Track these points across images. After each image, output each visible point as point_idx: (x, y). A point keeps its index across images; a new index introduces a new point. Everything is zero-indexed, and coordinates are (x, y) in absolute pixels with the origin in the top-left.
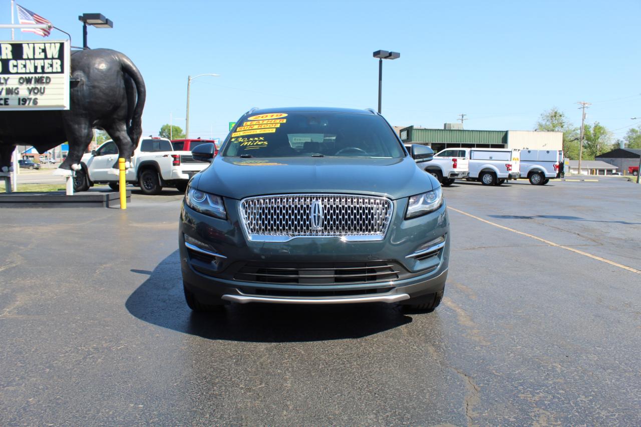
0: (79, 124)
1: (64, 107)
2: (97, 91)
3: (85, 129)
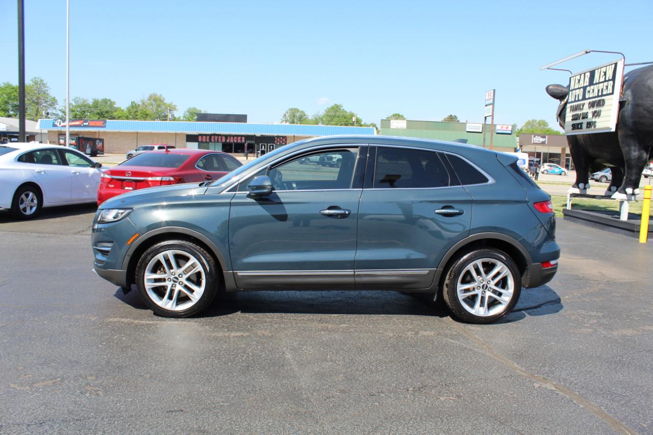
0: (629, 146)
1: (611, 129)
2: (641, 109)
3: (635, 151)
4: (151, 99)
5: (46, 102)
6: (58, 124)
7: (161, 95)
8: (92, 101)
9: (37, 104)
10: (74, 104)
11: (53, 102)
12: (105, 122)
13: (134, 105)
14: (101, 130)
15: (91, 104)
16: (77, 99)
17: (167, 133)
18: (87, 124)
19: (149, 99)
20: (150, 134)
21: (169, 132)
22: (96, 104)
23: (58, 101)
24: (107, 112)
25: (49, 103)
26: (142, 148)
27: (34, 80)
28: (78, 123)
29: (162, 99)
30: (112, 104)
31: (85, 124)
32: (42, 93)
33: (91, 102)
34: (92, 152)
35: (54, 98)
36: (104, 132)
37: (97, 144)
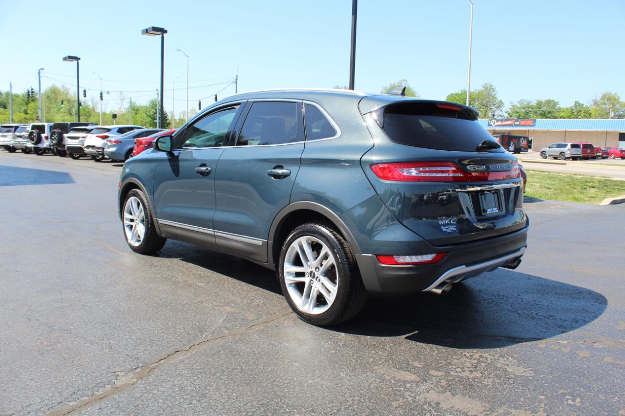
4: (605, 98)
5: (494, 104)
6: (492, 124)
7: (616, 94)
8: (536, 102)
9: (487, 107)
10: (519, 105)
11: (500, 105)
12: (535, 121)
13: (578, 104)
14: (531, 129)
15: (535, 105)
16: (522, 101)
17: (597, 132)
18: (518, 123)
19: (602, 99)
20: (580, 133)
21: (599, 130)
22: (540, 104)
23: (504, 103)
24: (549, 112)
25: (496, 106)
26: (555, 146)
27: (485, 86)
28: (510, 122)
29: (617, 98)
30: (555, 104)
31: (516, 123)
32: (491, 97)
33: (534, 103)
34: (515, 149)
35: (501, 101)
36: (534, 131)
37: (521, 142)
